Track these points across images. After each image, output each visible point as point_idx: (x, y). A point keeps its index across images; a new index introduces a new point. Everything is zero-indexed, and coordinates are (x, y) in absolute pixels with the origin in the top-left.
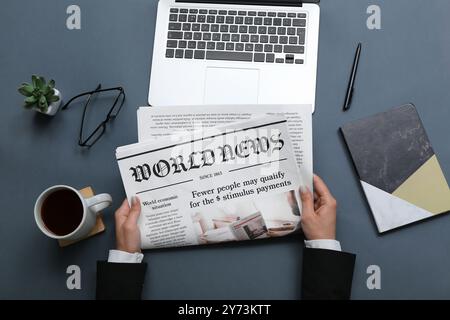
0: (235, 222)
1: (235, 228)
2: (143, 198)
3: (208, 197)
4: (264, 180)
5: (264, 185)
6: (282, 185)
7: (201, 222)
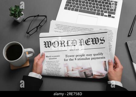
0: (80, 69)
1: (80, 72)
2: (46, 54)
3: (72, 58)
4: (95, 55)
5: (94, 57)
6: (102, 58)
7: (67, 67)
